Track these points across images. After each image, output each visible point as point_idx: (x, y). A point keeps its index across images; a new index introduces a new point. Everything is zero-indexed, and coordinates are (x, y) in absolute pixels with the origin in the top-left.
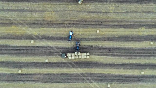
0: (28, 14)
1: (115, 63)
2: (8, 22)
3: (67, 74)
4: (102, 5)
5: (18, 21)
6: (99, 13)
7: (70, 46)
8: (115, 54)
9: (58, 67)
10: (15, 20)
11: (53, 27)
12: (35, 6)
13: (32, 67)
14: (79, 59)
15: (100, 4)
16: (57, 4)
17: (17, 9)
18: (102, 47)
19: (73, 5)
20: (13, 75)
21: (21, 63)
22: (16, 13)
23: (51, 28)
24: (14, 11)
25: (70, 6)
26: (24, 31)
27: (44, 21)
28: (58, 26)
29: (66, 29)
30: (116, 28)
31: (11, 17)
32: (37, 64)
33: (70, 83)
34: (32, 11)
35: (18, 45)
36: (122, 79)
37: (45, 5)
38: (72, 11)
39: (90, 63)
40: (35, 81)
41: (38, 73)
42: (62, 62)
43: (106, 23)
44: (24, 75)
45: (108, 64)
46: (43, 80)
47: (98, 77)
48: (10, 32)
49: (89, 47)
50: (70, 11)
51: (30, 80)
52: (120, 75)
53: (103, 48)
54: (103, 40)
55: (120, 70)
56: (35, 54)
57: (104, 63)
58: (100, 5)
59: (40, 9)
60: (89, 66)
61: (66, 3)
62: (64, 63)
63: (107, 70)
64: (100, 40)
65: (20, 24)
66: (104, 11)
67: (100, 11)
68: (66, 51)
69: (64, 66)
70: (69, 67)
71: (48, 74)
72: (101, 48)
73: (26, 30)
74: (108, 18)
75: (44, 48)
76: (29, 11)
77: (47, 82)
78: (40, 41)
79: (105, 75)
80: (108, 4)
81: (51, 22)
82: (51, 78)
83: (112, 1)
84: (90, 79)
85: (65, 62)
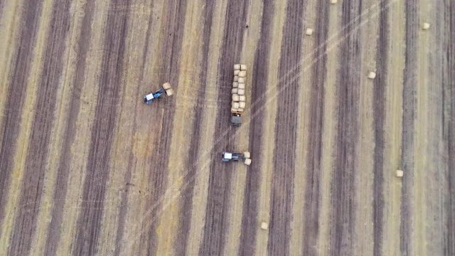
0: (133, 193)
1: (262, 14)
2: (146, 242)
3: (278, 119)
4: (133, 31)
5: (146, 219)
6: (150, 38)
7: (216, 107)
8: (241, 12)
9: (260, 136)
10: (144, 225)
11: (168, 139)
12: (117, 176)
13: (256, 197)
14: (245, 94)
15: (129, 32)
16: (117, 124)
17: (117, 219)
18: (224, 40)
19: (124, 90)
20: (272, 244)
21: (245, 223)
22: (126, 221)
23: (170, 144)
24: (123, 227)
25: (127, 98)
26: (171, 205)
27: (152, 159)
28: (168, 129)
29: (176, 110)
30: (186, 5)
31: (134, 235)
32: (250, 184)
33: (299, 115)
34: (128, 184)
35: (203, 226)
36: (297, 4)
37: (116, 153)
38: (137, 95)
39: (258, 67)
40: (289, 193)
41: (271, 185)
42: (250, 129)
43: (173, 24)
44: (273, 217)
45: (262, 30)
46: (288, 175)
47: (288, 53)
48: (169, 241)
49: (222, 65)
50: (137, 98)
51: (285, 204)
52: (288, 8)
53: (226, 38)
54: (209, 35)
55: (277, 7)
56: (227, 187)
57: (259, 37)
58: (133, 33)
59: (125, 165)
60: (263, 69)
61: (119, 105)
62: (253, 122)
63: (274, 32)
64: (209, 40)
65: (153, 214)
66: (147, 27)
67: (145, 36)
68: (226, 117)
69: (260, 124)
70: (262, 114)
71: (275, 162)
72: (226, 41)
73: (169, 202)
74: (162, 21)
75: (214, 164)
76: (126, 191)
77: (292, 166)
78: (197, 173)
79: (285, 37)
80: (132, 18)
81: (156, 143)
82: (285, 155)
83: (128, 7)
84: (291, 71)
85: (249, 121)
